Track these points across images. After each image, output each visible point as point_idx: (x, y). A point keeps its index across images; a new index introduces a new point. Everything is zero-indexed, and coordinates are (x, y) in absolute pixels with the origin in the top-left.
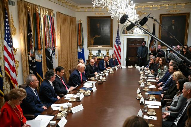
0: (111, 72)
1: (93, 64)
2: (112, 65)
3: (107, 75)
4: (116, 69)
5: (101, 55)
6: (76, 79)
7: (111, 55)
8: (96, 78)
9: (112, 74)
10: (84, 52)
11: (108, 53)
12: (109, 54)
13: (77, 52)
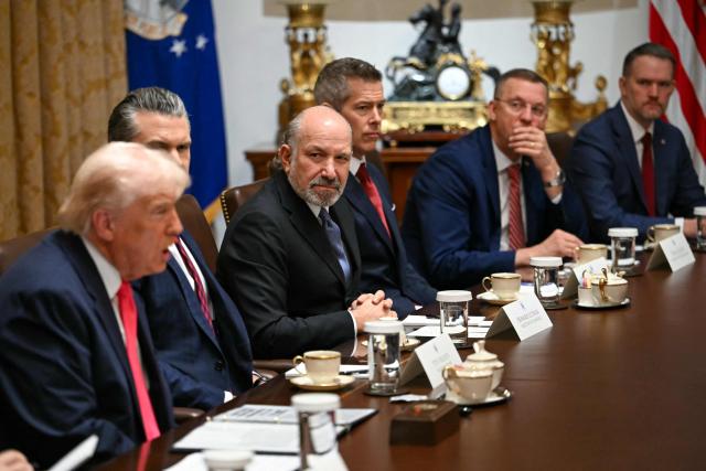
0: (585, 301)
1: (331, 167)
2: (606, 205)
3: (524, 333)
4: (663, 266)
5: (452, 81)
6: (55, 354)
7: (601, 83)
8: (370, 367)
9: (612, 322)
10: (211, 45)
11: (555, 47)
12: (573, 73)
13: (119, 44)
